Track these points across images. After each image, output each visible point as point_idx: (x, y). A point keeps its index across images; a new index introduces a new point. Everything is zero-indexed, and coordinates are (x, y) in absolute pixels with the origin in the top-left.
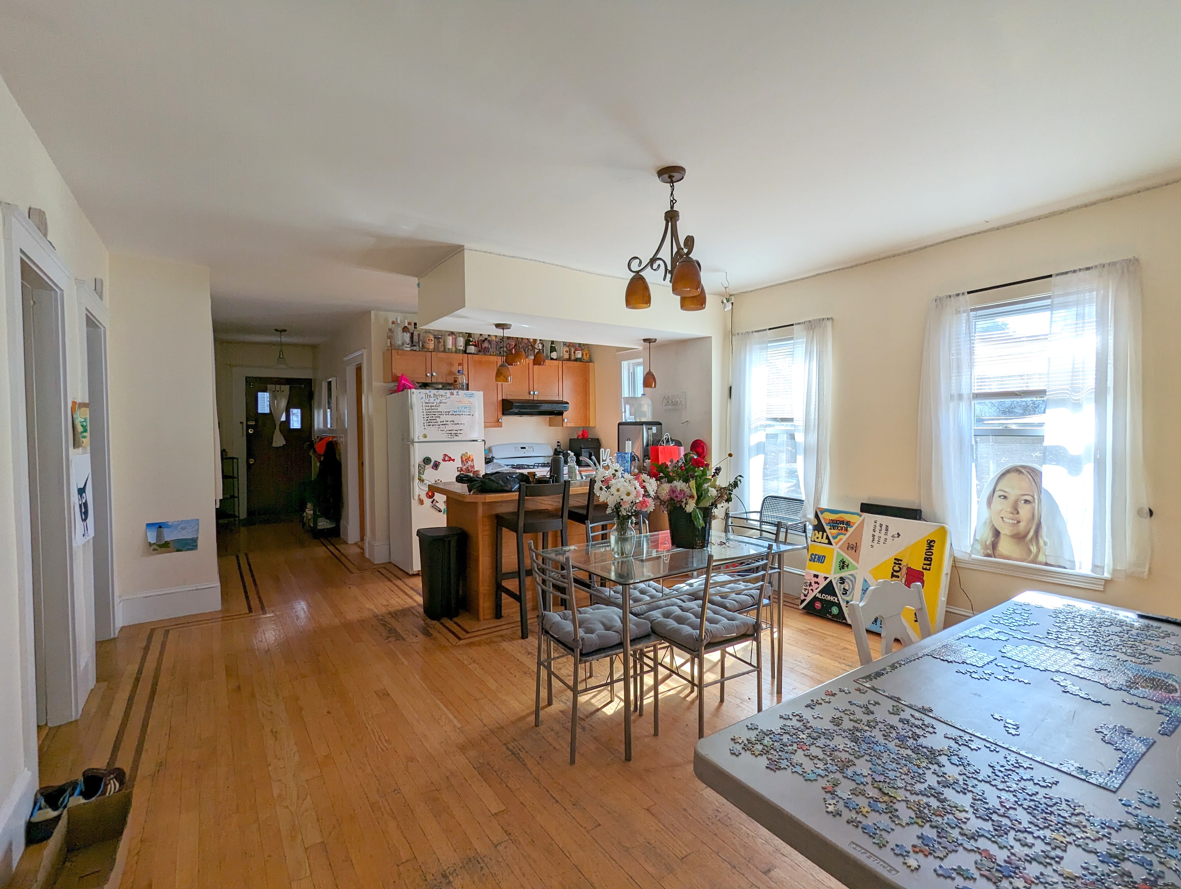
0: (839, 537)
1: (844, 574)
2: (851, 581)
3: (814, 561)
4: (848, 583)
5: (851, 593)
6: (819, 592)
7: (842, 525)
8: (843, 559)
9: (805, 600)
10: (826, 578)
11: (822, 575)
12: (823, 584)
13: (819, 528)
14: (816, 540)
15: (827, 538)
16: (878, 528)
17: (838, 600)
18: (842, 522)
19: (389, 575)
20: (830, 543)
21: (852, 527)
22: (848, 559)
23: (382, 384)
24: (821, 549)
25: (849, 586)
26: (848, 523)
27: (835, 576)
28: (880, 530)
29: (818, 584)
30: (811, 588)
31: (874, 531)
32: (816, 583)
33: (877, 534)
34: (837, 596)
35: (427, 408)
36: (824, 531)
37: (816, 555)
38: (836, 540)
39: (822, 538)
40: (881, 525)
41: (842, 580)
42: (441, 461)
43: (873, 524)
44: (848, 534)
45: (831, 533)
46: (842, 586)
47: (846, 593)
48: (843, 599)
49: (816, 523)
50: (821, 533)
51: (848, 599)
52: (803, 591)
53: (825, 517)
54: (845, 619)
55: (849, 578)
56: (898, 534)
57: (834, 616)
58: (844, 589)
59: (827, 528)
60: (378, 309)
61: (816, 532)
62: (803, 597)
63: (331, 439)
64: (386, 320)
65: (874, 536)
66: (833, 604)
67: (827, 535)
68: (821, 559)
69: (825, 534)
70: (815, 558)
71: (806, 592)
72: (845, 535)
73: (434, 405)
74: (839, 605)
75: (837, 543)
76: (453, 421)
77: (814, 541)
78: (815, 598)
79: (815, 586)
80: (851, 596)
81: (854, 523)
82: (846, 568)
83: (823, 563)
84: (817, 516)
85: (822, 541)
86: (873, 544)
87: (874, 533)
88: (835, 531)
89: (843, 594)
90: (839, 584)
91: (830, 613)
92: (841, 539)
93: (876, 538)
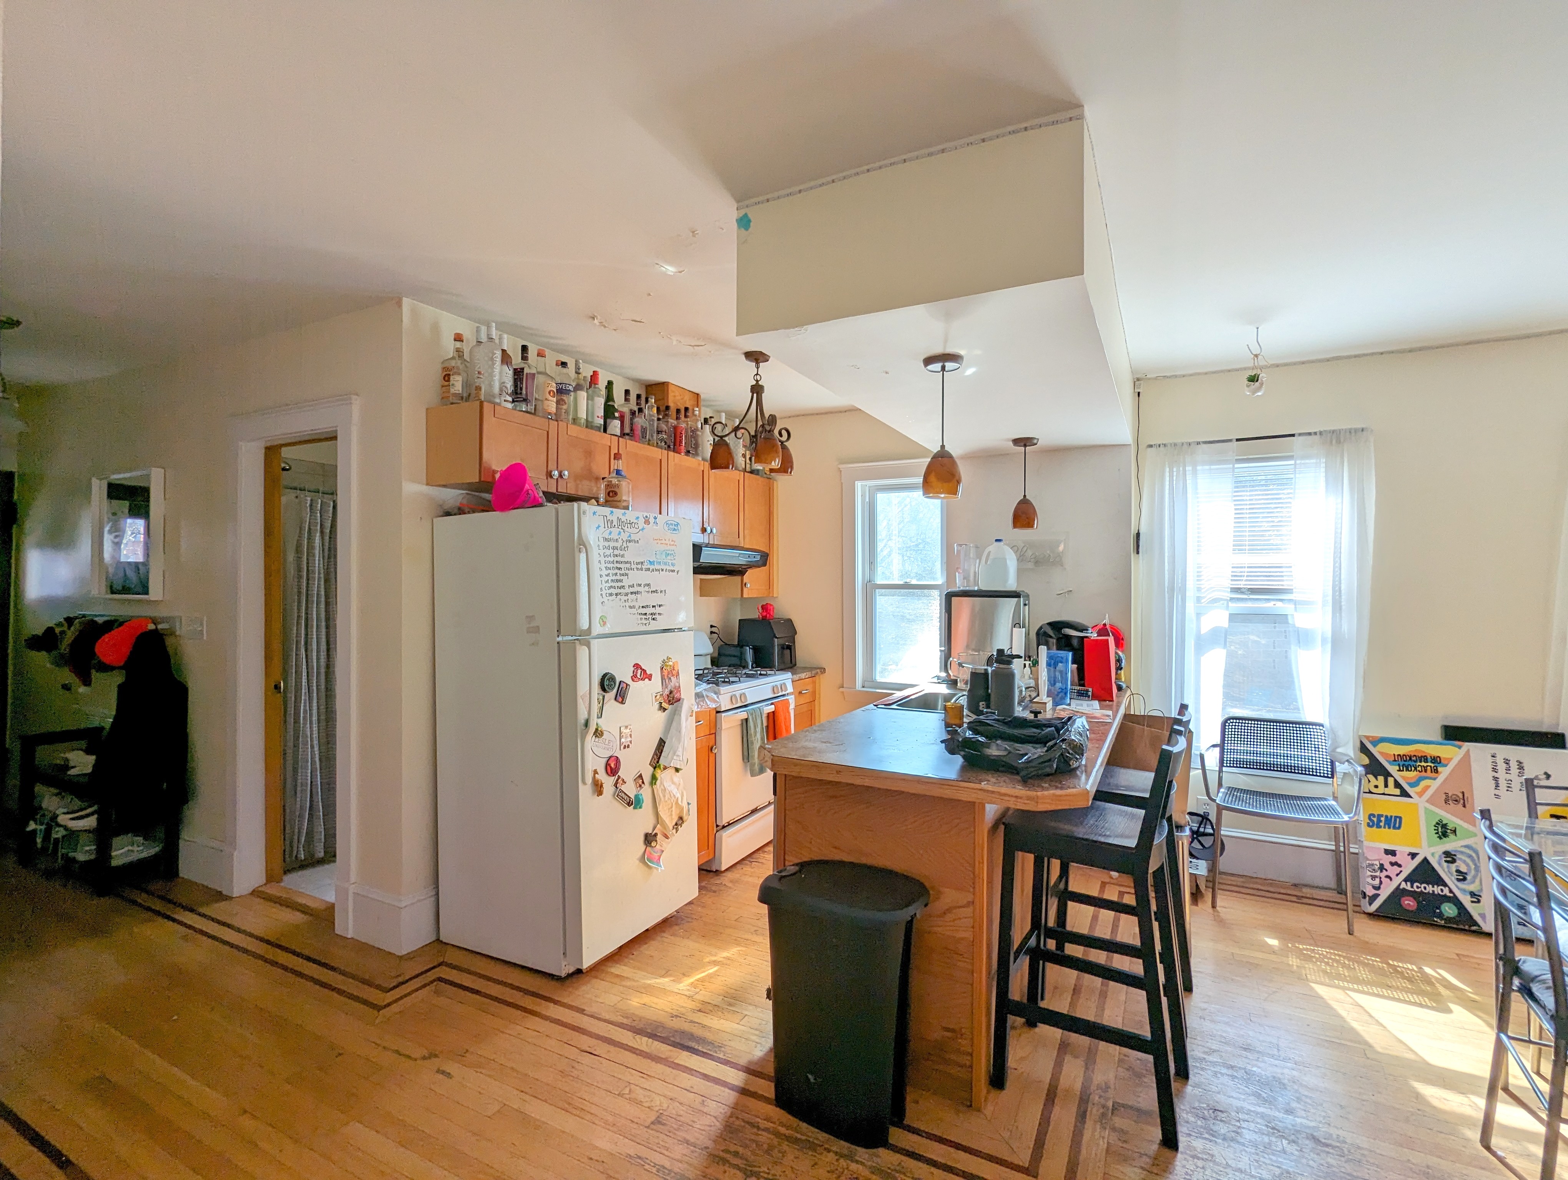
0: (1424, 783)
1: (1450, 844)
2: (1470, 856)
3: (1379, 827)
4: (1464, 862)
5: (1475, 877)
6: (1406, 880)
7: (1423, 764)
8: (1441, 821)
9: (1377, 896)
10: (1413, 855)
11: (1403, 850)
12: (1410, 866)
13: (1375, 768)
14: (1374, 790)
15: (1397, 785)
16: (1502, 766)
17: (1451, 891)
18: (1424, 758)
19: (528, 1002)
20: (1405, 794)
21: (1446, 766)
22: (1452, 820)
23: (425, 489)
24: (1391, 805)
25: (1468, 865)
26: (1436, 760)
27: (1433, 850)
28: (1508, 769)
29: (1400, 866)
30: (1385, 873)
31: (1495, 770)
32: (1392, 864)
33: (1502, 774)
34: (1445, 885)
35: (608, 552)
36: (1387, 774)
37: (1380, 816)
38: (1418, 789)
39: (1386, 786)
40: (1507, 762)
41: (1450, 857)
42: (629, 681)
43: (1490, 759)
44: (1441, 778)
45: (1403, 777)
46: (1453, 867)
47: (1465, 879)
48: (1463, 891)
49: (1366, 761)
50: (1381, 778)
51: (1473, 888)
52: (1369, 880)
53: (1383, 752)
54: (1475, 924)
55: (1462, 853)
56: (1546, 773)
57: (1449, 920)
58: (1458, 871)
59: (1393, 769)
60: (424, 293)
61: (1371, 777)
62: (1370, 892)
63: (151, 627)
64: (436, 328)
65: (1496, 779)
66: (1446, 899)
67: (1395, 781)
68: (1394, 822)
69: (1391, 781)
70: (1379, 821)
71: (1377, 882)
72: (1435, 779)
73: (618, 545)
74: (1455, 900)
75: (1420, 794)
76: (648, 585)
77: (1370, 792)
78: (1399, 893)
79: (1392, 871)
80: (1477, 881)
81: (1450, 759)
82: (1452, 836)
83: (1399, 828)
84: (1364, 749)
85: (1387, 791)
86: (1497, 792)
87: (1496, 775)
88: (1412, 774)
89: (1458, 880)
90: (1445, 864)
91: (1441, 916)
92: (1428, 787)
93: (1503, 784)
